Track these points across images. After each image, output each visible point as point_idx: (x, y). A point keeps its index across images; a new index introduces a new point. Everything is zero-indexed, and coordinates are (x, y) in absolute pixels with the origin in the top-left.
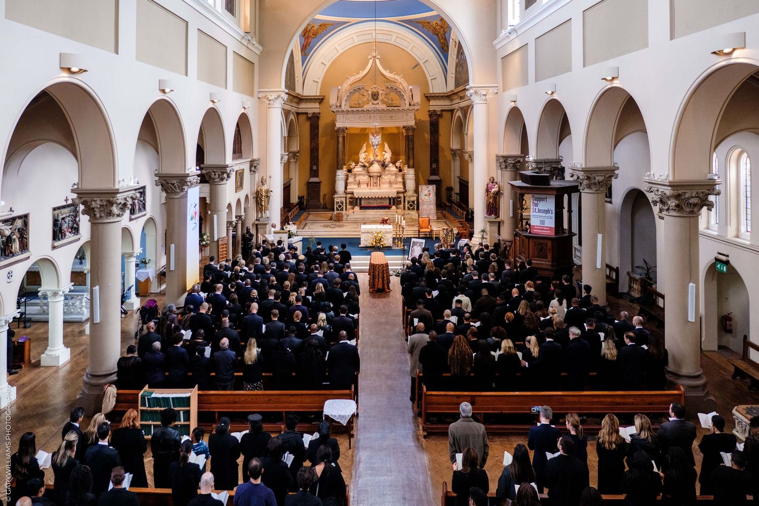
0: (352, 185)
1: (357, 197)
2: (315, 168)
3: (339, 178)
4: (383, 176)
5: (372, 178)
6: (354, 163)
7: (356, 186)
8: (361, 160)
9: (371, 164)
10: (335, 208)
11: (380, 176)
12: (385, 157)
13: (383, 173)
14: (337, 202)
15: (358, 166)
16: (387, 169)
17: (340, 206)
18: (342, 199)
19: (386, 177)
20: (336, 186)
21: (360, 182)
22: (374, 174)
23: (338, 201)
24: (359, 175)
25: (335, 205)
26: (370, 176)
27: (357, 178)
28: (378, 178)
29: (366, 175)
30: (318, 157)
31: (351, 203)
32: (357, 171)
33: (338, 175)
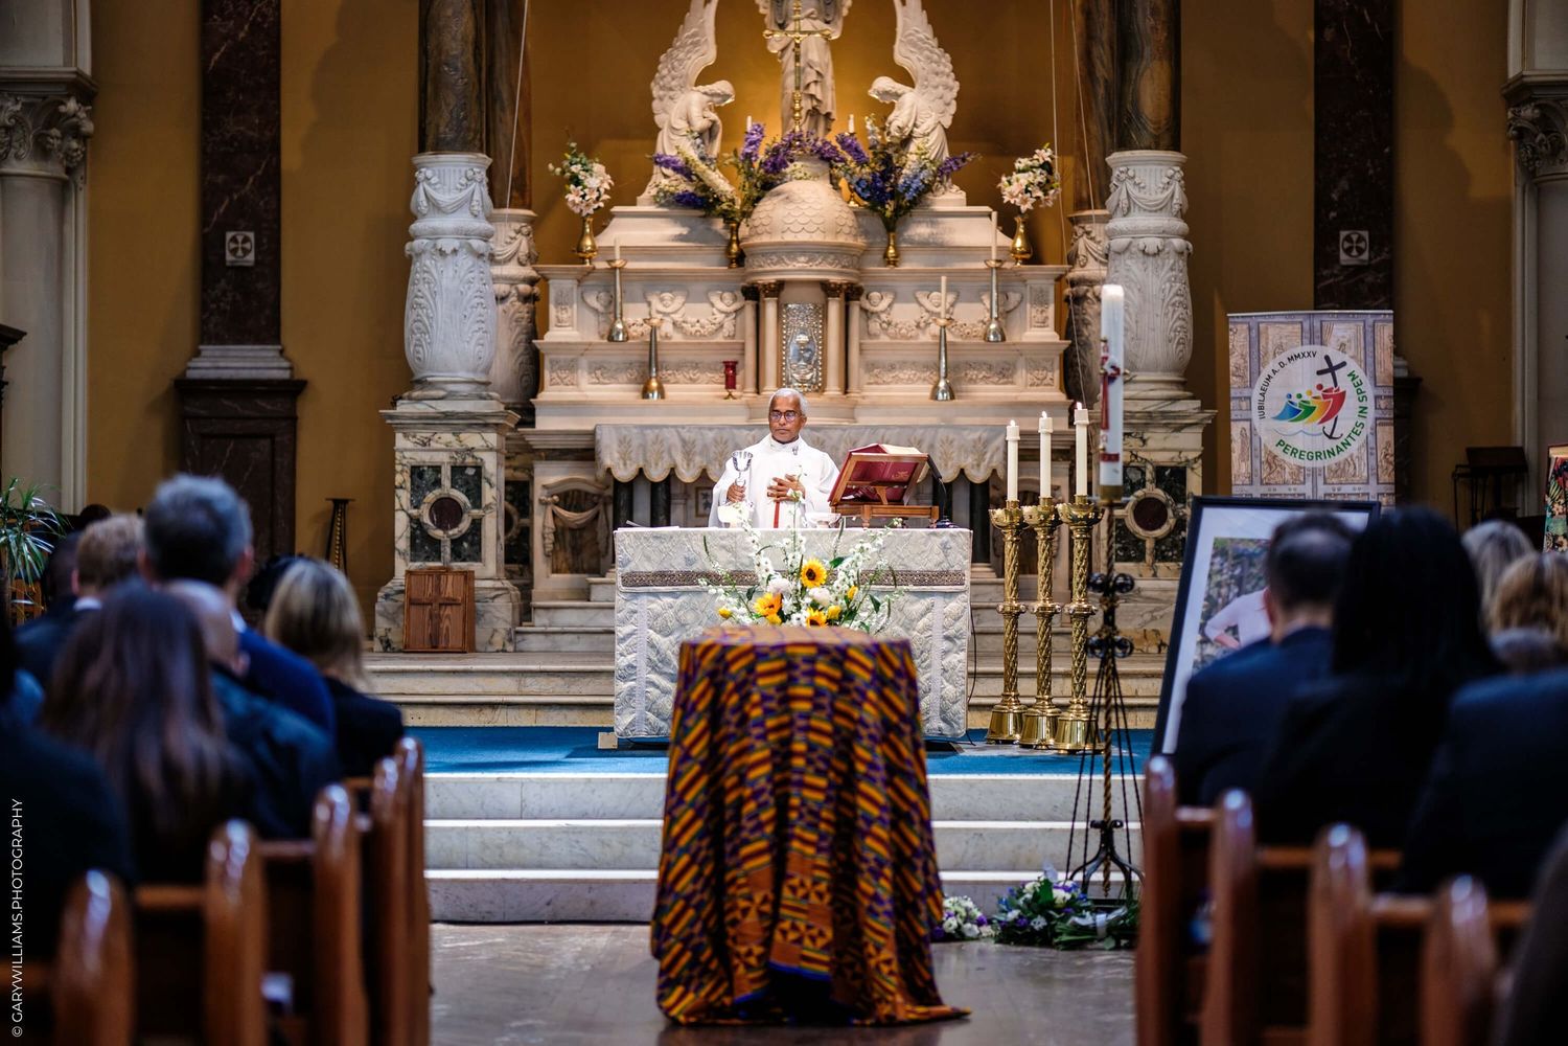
2: (241, 249)
4: (880, 302)
5: (770, 309)
6: (598, 168)
8: (675, 143)
9: (767, 180)
10: (401, 524)
11: (851, 294)
13: (875, 268)
14: (417, 472)
16: (919, 230)
17: (447, 512)
18: (472, 439)
19: (905, 314)
20: (410, 315)
21: (665, 355)
22: (797, 269)
23: (425, 458)
24: (656, 282)
25: (403, 497)
26: (753, 293)
27: (634, 316)
28: (834, 309)
29: (720, 285)
30: (276, 148)
32: (630, 252)
33: (436, 207)
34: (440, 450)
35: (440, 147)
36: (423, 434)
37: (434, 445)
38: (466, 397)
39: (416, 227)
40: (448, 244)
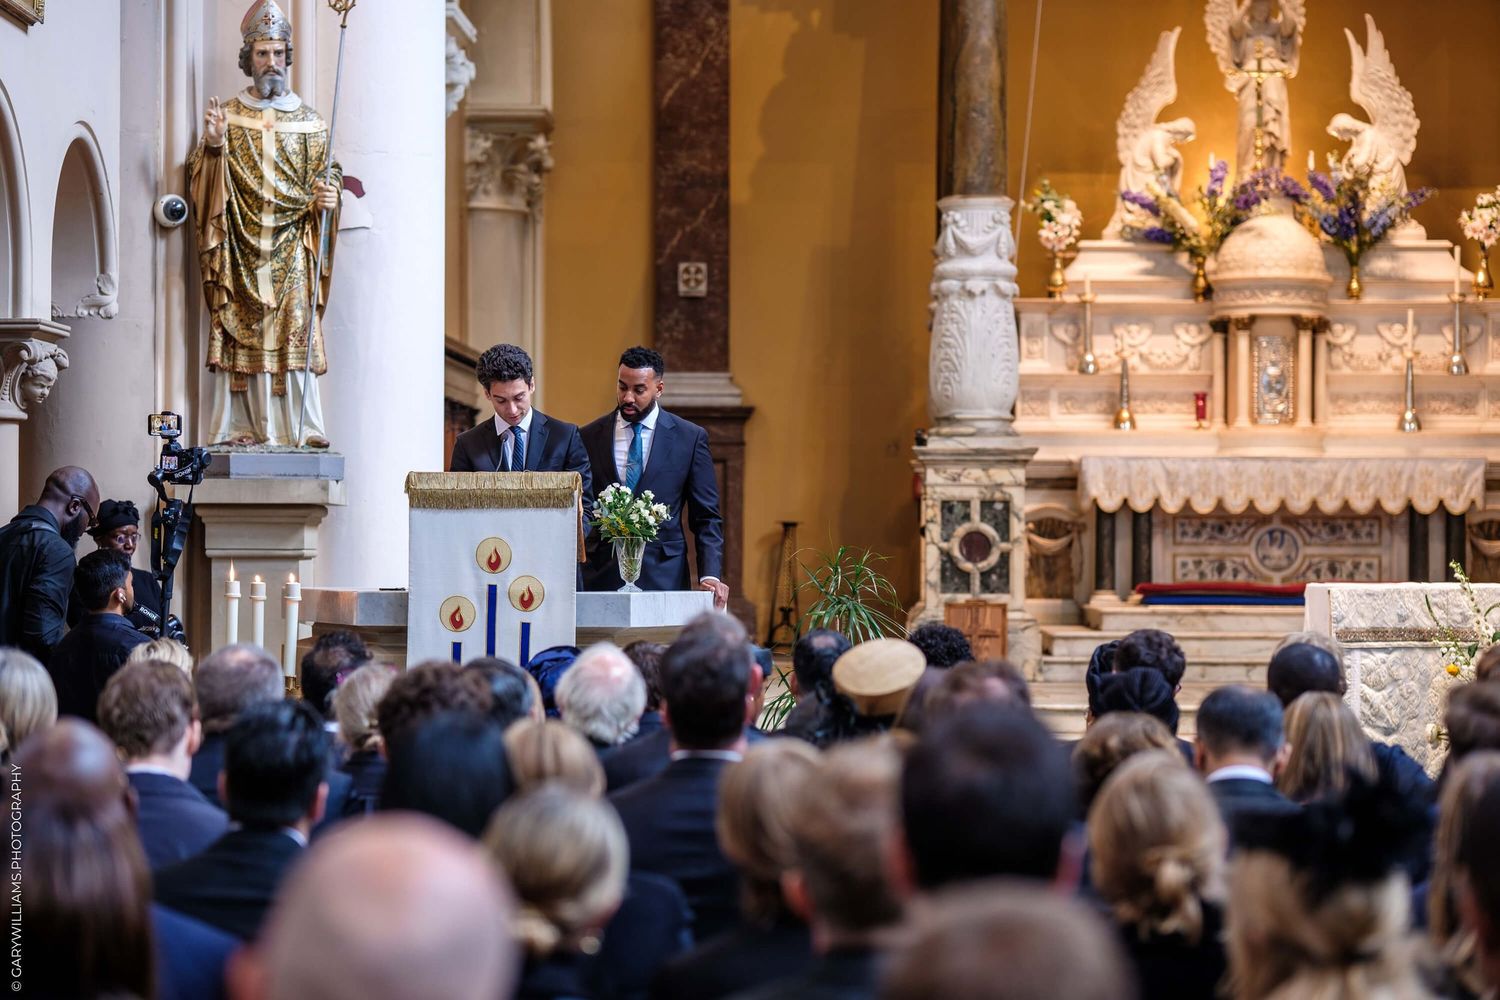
0: (1054, 408)
1: (1109, 504)
2: (693, 279)
3: (964, 276)
4: (1341, 334)
5: (1242, 342)
6: (1069, 204)
7: (1089, 421)
8: (1138, 179)
9: (1234, 219)
10: (931, 559)
11: (1319, 327)
12: (1360, 155)
13: (1339, 302)
14: (947, 506)
15: (1110, 237)
16: (1380, 264)
17: (976, 545)
18: (1001, 475)
19: (1367, 347)
20: (937, 355)
21: (1136, 388)
22: (1272, 304)
23: (955, 493)
24: (1122, 315)
25: (934, 531)
26: (1221, 326)
27: (1103, 350)
28: (1305, 341)
29: (1186, 318)
30: (724, 181)
31: (1050, 577)
32: (1101, 286)
33: (963, 249)
34: (969, 485)
35: (967, 190)
36: (953, 470)
37: (963, 480)
38: (994, 434)
39: (945, 266)
40: (976, 285)
